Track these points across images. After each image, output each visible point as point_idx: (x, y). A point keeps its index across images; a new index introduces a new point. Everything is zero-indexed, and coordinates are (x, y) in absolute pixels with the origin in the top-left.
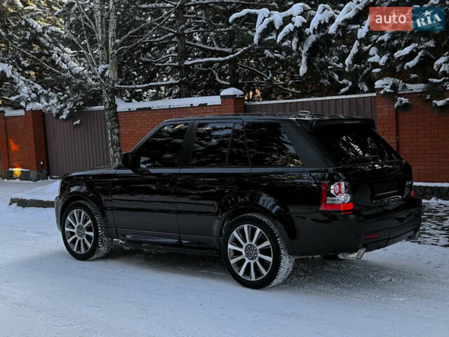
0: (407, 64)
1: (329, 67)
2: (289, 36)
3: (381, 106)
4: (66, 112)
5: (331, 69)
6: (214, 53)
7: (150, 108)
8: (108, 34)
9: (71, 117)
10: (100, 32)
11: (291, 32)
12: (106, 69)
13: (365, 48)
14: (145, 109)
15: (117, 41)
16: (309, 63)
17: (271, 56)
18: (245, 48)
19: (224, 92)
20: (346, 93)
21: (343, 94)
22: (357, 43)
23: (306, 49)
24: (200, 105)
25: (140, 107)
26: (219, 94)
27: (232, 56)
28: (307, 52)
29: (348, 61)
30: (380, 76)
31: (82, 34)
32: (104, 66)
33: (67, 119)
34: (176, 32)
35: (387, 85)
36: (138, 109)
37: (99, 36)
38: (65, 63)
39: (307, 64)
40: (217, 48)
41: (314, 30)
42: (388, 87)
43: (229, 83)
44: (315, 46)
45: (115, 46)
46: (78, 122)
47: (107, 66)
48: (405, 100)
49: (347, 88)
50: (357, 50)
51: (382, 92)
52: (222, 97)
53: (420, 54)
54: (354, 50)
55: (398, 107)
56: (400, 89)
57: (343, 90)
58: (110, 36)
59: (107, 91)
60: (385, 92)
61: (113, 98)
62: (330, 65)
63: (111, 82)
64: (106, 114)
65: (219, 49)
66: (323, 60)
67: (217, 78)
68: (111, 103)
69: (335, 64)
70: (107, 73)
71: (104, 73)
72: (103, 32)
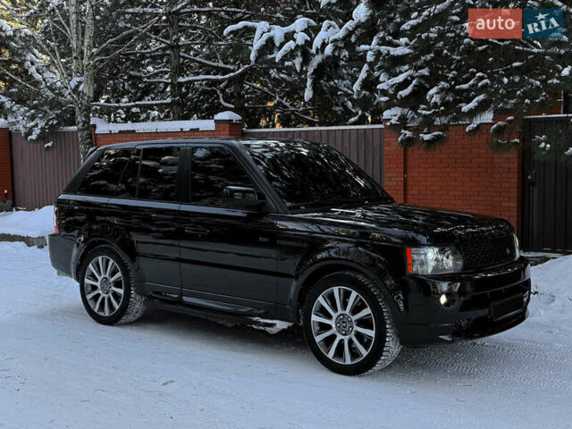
0: (400, 93)
1: (339, 93)
2: (291, 55)
3: (388, 139)
4: (37, 131)
5: (341, 95)
6: (219, 70)
7: (134, 131)
8: (83, 42)
9: (43, 137)
10: (75, 39)
11: (292, 51)
12: (80, 83)
13: (376, 74)
14: (129, 132)
15: (94, 50)
16: (315, 87)
17: (277, 76)
18: (246, 66)
19: (220, 116)
20: (354, 124)
21: (351, 124)
22: (366, 67)
23: (311, 70)
24: (192, 130)
25: (123, 129)
26: (213, 118)
27: (232, 74)
28: (312, 74)
29: (356, 87)
30: (389, 105)
31: (58, 40)
32: (78, 79)
33: (37, 139)
34: (168, 42)
35: (395, 115)
36: (120, 132)
37: (74, 44)
38: (40, 74)
39: (313, 88)
40: (221, 64)
41: (317, 50)
42: (396, 118)
43: (233, 107)
44: (321, 68)
45: (92, 56)
46: (50, 144)
47: (82, 79)
48: (408, 134)
49: (356, 118)
50: (366, 75)
51: (388, 124)
52: (216, 121)
53: (414, 82)
54: (363, 75)
55: (402, 140)
56: (408, 121)
57: (353, 120)
58: (86, 44)
59: (80, 109)
60: (391, 124)
61: (88, 117)
62: (340, 90)
63: (86, 98)
64: (79, 135)
65: (224, 66)
66: (332, 83)
67: (221, 100)
68: (85, 122)
69: (346, 89)
70: (81, 88)
71: (77, 87)
72: (78, 39)
